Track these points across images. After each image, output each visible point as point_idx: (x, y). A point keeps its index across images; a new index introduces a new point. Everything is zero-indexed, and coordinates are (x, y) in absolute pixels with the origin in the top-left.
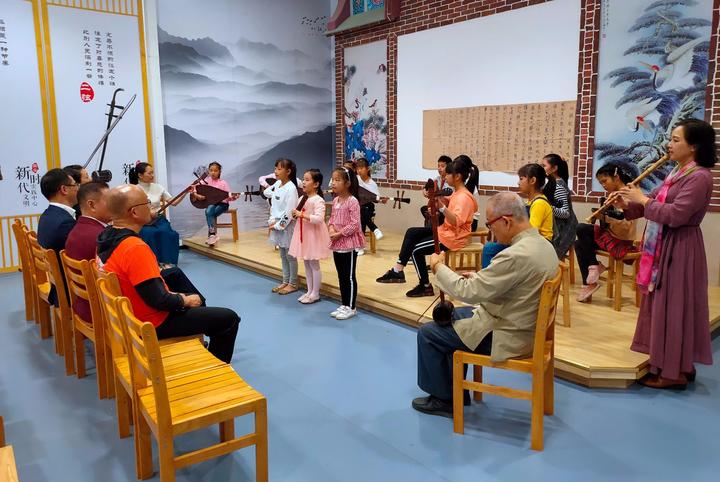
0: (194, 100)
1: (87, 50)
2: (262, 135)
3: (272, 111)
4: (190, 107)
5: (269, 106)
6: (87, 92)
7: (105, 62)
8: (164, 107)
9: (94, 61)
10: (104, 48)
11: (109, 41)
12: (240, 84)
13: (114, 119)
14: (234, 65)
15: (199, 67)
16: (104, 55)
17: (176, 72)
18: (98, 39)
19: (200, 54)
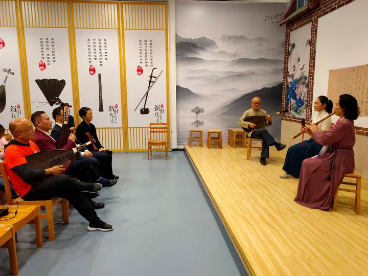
0: (193, 72)
1: (141, 50)
2: (233, 90)
3: (240, 76)
4: (191, 75)
5: (239, 72)
6: (140, 70)
7: (148, 55)
8: (177, 75)
9: (144, 55)
10: (148, 48)
11: (151, 44)
12: (221, 61)
13: (151, 83)
14: (218, 51)
15: (197, 53)
16: (148, 52)
17: (184, 57)
18: (146, 44)
19: (198, 46)
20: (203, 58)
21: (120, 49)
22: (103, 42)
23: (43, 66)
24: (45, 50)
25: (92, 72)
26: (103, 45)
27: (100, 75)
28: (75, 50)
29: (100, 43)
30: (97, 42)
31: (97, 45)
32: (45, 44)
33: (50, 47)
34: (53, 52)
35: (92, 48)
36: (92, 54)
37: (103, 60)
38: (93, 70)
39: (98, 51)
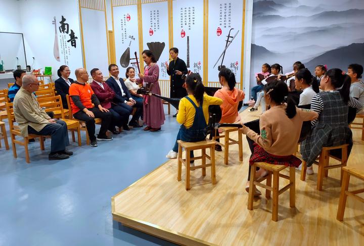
0: (270, 30)
1: (221, 13)
5: (321, 28)
6: (219, 31)
7: (227, 17)
8: (253, 34)
9: (223, 17)
10: (228, 11)
11: (230, 7)
12: (302, 17)
13: (229, 42)
16: (227, 14)
18: (225, 7)
19: (276, 3)
20: (281, 15)
21: (204, 15)
22: (192, 9)
23: (151, 32)
24: (153, 20)
25: (183, 35)
26: (192, 12)
27: (188, 37)
28: (172, 18)
29: (189, 11)
30: (187, 10)
31: (188, 12)
32: (153, 15)
33: (156, 17)
34: (158, 21)
35: (184, 15)
36: (184, 20)
37: (192, 25)
38: (183, 33)
39: (188, 17)
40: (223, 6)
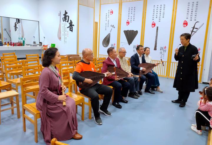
1: (188, 9)
7: (194, 13)
9: (190, 13)
10: (194, 8)
11: (197, 5)
13: (193, 33)
16: (194, 10)
18: (193, 5)
21: (173, 10)
22: (163, 6)
23: (128, 23)
24: (130, 14)
25: (153, 26)
26: (162, 8)
27: (157, 27)
28: (146, 13)
30: (159, 6)
31: (159, 8)
32: (131, 11)
33: (133, 12)
34: (134, 15)
35: (155, 11)
36: (155, 15)
37: (161, 18)
38: (154, 25)
39: (159, 12)
40: (191, 4)
